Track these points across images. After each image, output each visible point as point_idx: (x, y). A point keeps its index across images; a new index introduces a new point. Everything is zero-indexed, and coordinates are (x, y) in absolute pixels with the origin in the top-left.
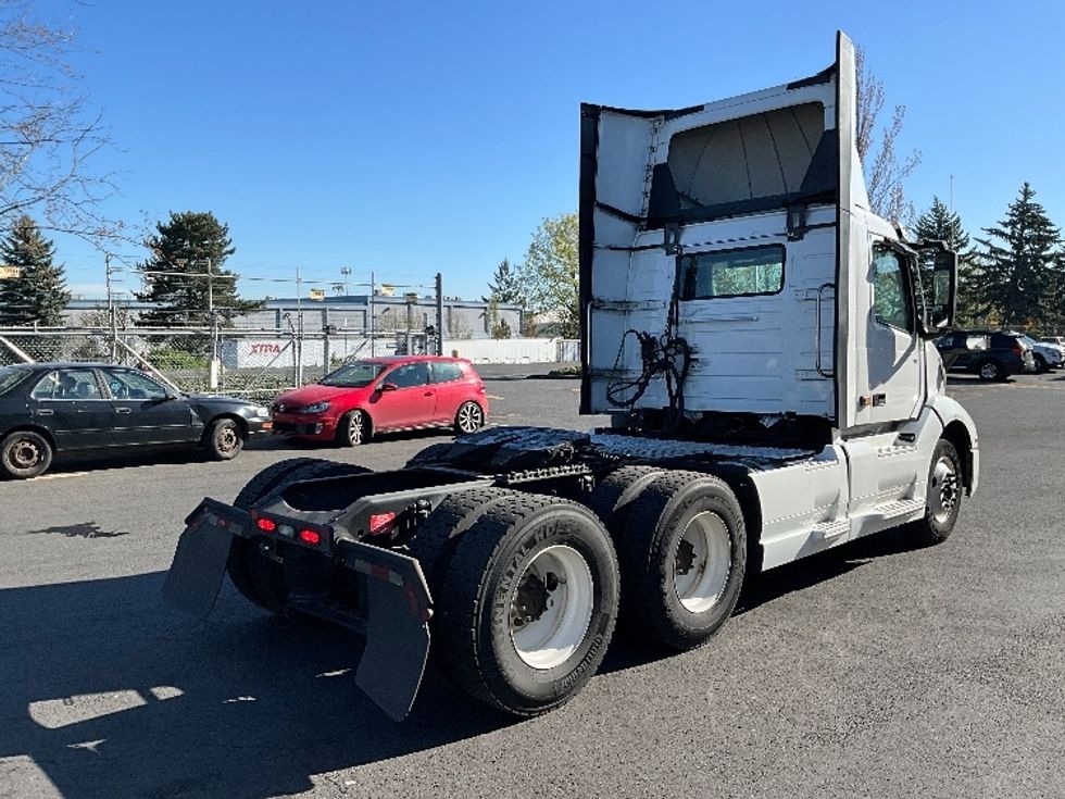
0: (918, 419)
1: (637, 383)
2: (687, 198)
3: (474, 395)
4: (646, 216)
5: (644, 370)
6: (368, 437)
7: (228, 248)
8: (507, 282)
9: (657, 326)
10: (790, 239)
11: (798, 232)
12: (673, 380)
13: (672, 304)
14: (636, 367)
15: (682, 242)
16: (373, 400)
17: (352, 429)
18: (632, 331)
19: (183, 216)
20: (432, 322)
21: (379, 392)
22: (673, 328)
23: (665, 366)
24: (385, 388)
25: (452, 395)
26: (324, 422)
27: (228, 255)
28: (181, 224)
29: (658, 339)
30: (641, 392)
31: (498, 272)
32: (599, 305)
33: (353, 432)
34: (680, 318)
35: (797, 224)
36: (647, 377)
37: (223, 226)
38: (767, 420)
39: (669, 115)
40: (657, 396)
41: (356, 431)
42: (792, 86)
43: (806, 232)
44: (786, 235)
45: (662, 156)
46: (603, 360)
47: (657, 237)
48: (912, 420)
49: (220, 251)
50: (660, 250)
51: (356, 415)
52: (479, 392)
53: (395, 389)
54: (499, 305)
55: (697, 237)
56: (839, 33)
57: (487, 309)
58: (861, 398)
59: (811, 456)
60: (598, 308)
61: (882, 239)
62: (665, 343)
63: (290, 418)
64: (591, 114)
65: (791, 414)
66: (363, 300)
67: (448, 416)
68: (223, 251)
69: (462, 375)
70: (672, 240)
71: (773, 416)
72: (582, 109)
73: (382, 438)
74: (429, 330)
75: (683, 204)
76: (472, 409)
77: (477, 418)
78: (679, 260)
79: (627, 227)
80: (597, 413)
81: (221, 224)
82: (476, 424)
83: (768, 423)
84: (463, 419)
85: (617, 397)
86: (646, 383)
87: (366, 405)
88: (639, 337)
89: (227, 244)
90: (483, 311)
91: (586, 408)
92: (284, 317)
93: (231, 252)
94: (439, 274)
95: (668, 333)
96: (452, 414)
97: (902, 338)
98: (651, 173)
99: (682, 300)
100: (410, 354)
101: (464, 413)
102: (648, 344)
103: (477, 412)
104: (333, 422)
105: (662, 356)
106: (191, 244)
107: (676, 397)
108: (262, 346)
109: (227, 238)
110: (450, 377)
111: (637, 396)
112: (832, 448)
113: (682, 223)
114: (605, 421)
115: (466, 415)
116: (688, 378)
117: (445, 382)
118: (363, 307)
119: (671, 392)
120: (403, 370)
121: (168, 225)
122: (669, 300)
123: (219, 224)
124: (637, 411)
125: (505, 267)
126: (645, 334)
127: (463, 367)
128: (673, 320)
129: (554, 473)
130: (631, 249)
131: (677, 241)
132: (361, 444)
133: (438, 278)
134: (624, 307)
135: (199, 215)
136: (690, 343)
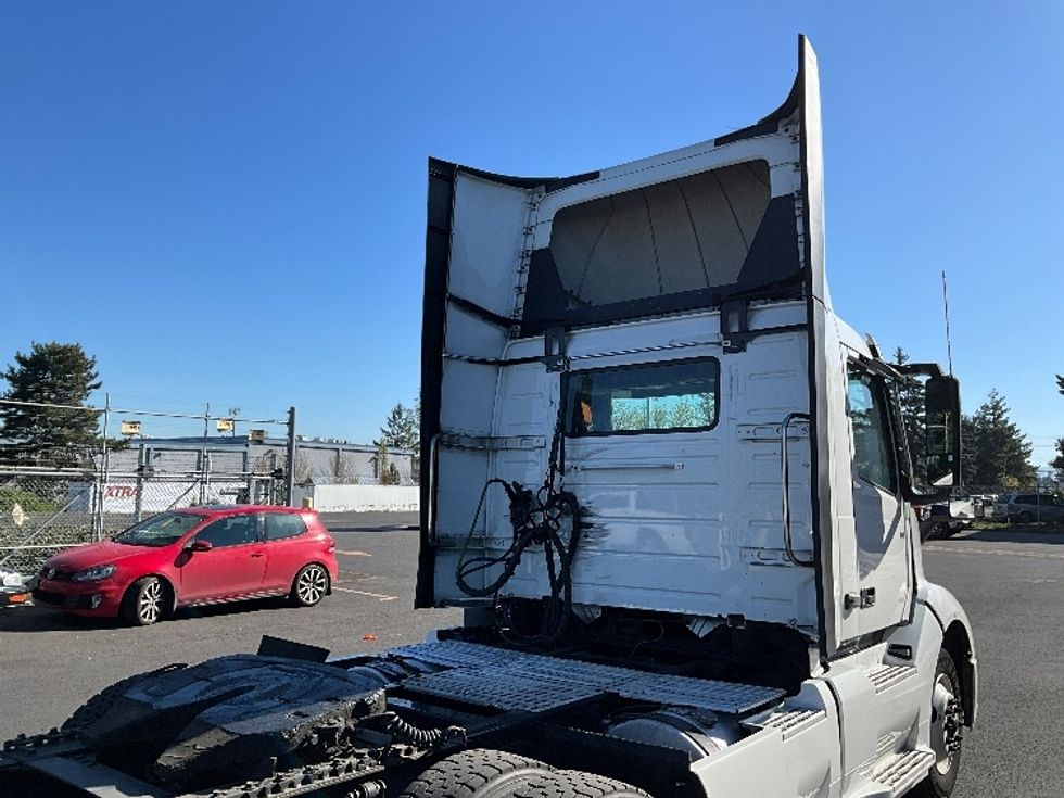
0: (910, 621)
1: (502, 559)
2: (577, 299)
3: (319, 556)
4: (520, 318)
5: (515, 538)
6: (167, 613)
7: (93, 383)
8: (400, 427)
9: (533, 474)
10: (726, 350)
11: (738, 340)
12: (556, 557)
13: (554, 444)
14: (503, 533)
15: (569, 354)
16: (179, 563)
17: (143, 602)
18: (497, 480)
19: (46, 346)
20: (280, 463)
21: (188, 553)
22: (557, 475)
23: (545, 535)
24: (196, 547)
25: (289, 556)
26: (103, 593)
27: (93, 390)
28: (43, 355)
29: (535, 493)
30: (509, 573)
31: (391, 417)
32: (452, 442)
33: (144, 606)
34: (567, 463)
35: (735, 329)
36: (517, 551)
37: (90, 359)
38: (699, 625)
39: (553, 185)
40: (532, 580)
41: (149, 604)
42: (720, 142)
43: (751, 340)
44: (719, 344)
45: (542, 239)
46: (453, 524)
47: (535, 346)
48: (902, 624)
49: (83, 384)
50: (539, 364)
51: (152, 582)
52: (326, 552)
53: (208, 549)
54: (389, 450)
55: (592, 346)
56: (801, 38)
57: (378, 452)
58: (847, 596)
59: (780, 700)
60: (450, 446)
61: (856, 356)
62: (544, 499)
63: (60, 587)
64: (443, 176)
65: (737, 618)
66: (242, 440)
67: (282, 582)
68: (88, 385)
69: (305, 529)
70: (556, 351)
71: (707, 619)
72: (430, 166)
73: (186, 613)
74: (277, 474)
75: (570, 304)
76: (316, 573)
77: (321, 585)
78: (566, 378)
79: (493, 332)
80: (442, 605)
81: (89, 357)
82: (320, 592)
83: (701, 631)
84: (302, 586)
85: (472, 581)
86: (517, 560)
87: (167, 570)
88: (507, 487)
89: (92, 378)
90: (373, 455)
91: (426, 597)
92: (155, 457)
93: (97, 387)
94: (293, 409)
95: (548, 485)
96: (288, 581)
97: (889, 502)
98: (527, 261)
99: (570, 437)
100: (252, 501)
101: (305, 579)
102: (521, 500)
103: (321, 577)
104: (117, 594)
105: (540, 519)
106: (52, 377)
107: (562, 582)
108: (118, 488)
109: (93, 372)
110: (290, 532)
111: (503, 580)
112: (813, 687)
113: (568, 329)
114: (454, 617)
115: (307, 581)
116: (581, 554)
117: (283, 538)
118: (243, 449)
119: (552, 576)
120: (230, 523)
121: (28, 356)
122: (550, 434)
123: (86, 356)
124: (504, 601)
125: (398, 412)
126: (514, 483)
127: (308, 519)
128: (557, 465)
129: (292, 785)
130: (499, 363)
131: (563, 352)
132: (158, 621)
133: (292, 412)
134: (487, 445)
135: (65, 348)
136: (582, 502)
